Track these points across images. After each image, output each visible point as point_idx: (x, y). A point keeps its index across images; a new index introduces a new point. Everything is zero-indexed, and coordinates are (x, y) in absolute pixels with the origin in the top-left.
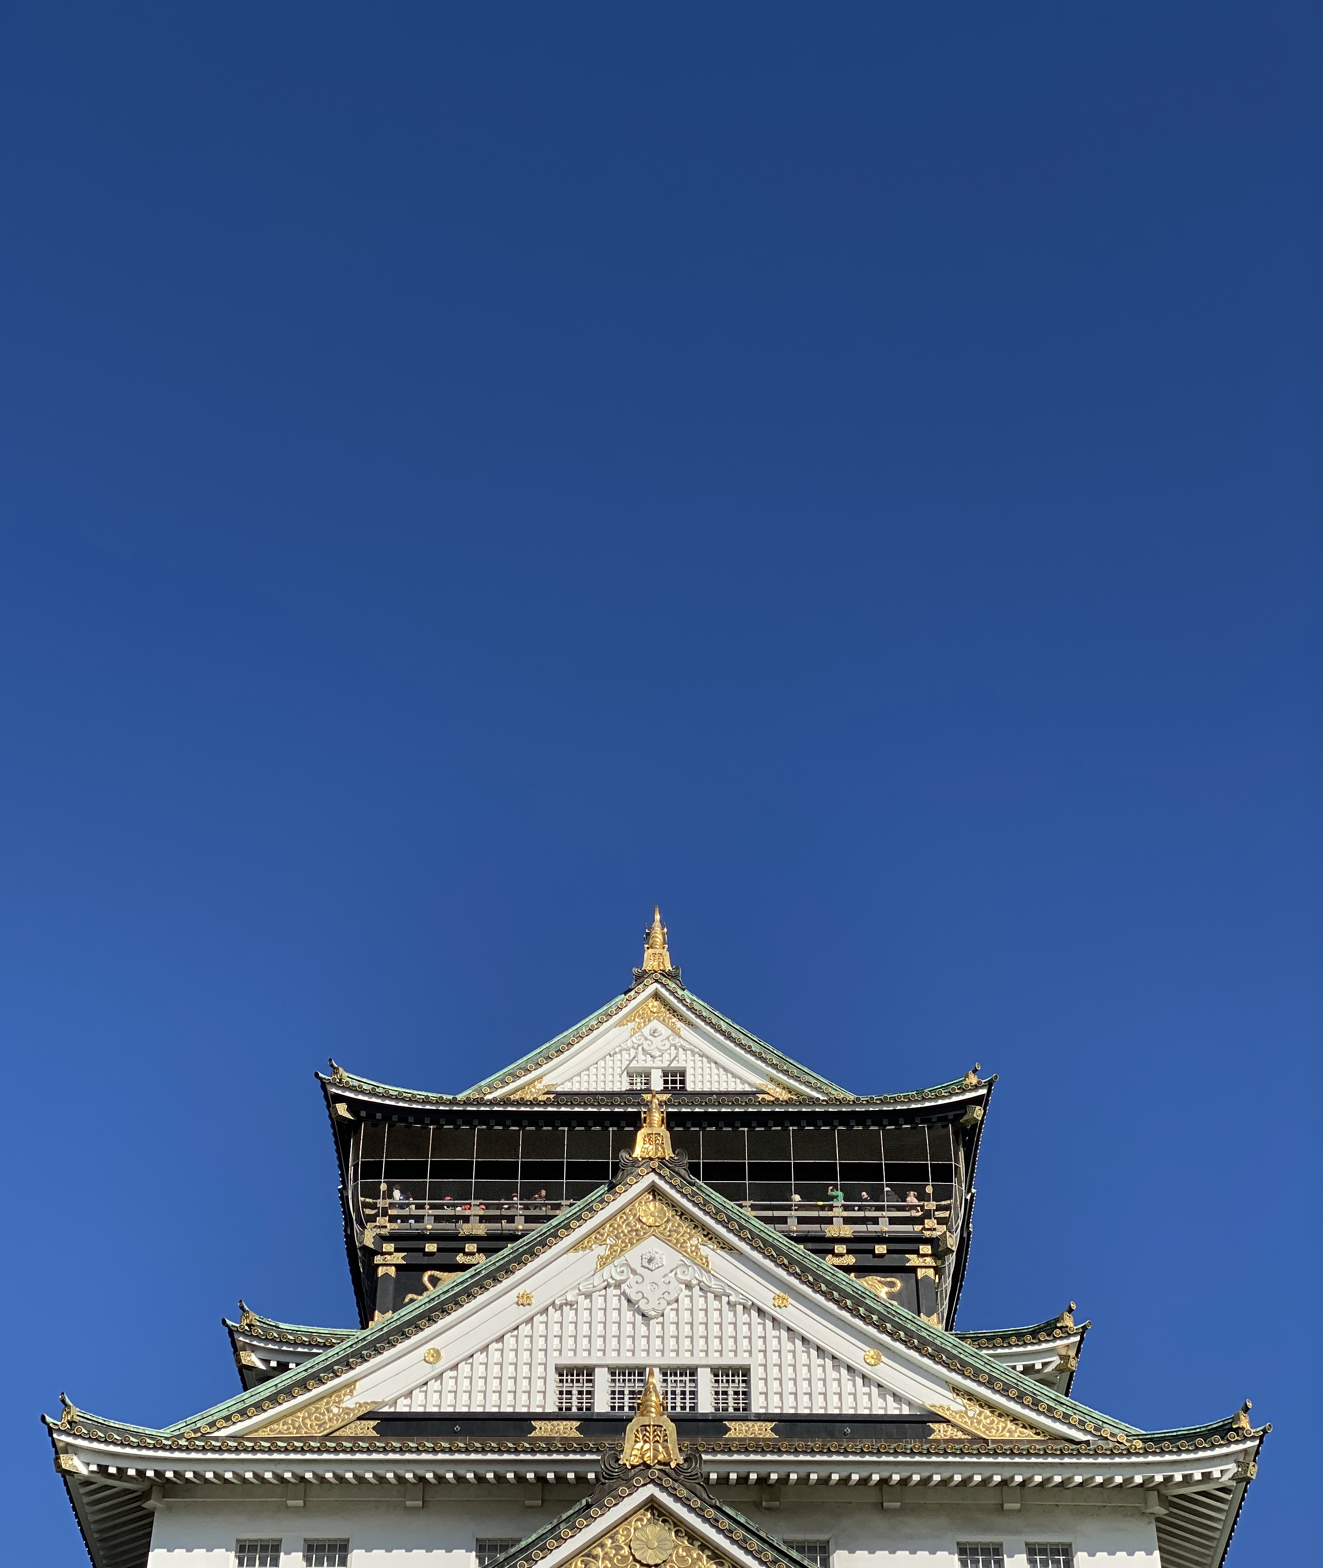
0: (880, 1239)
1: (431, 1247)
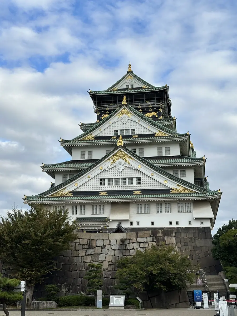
0: (155, 107)
1: (103, 112)
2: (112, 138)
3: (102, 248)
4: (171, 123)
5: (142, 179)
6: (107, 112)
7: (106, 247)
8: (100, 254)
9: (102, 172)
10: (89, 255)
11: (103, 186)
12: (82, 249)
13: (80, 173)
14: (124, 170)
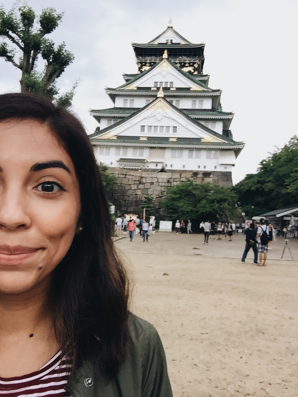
0: (191, 63)
1: (144, 64)
2: (152, 89)
3: (151, 184)
4: (205, 78)
5: (177, 127)
6: (148, 64)
7: (155, 184)
8: (150, 188)
9: (143, 120)
10: (139, 189)
11: (143, 132)
12: (134, 184)
13: (123, 120)
14: (162, 119)
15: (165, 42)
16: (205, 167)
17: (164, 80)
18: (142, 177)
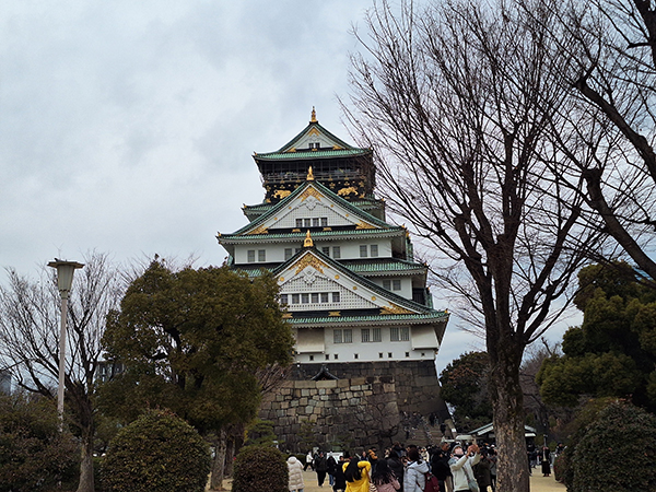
0: (354, 180)
1: (275, 186)
2: (294, 231)
3: (309, 399)
4: (378, 207)
5: (340, 294)
6: (283, 187)
7: (314, 398)
8: (307, 405)
9: (283, 285)
10: (293, 407)
12: (285, 400)
14: (314, 281)
15: (308, 147)
16: (390, 355)
17: (311, 216)
18: (295, 389)
